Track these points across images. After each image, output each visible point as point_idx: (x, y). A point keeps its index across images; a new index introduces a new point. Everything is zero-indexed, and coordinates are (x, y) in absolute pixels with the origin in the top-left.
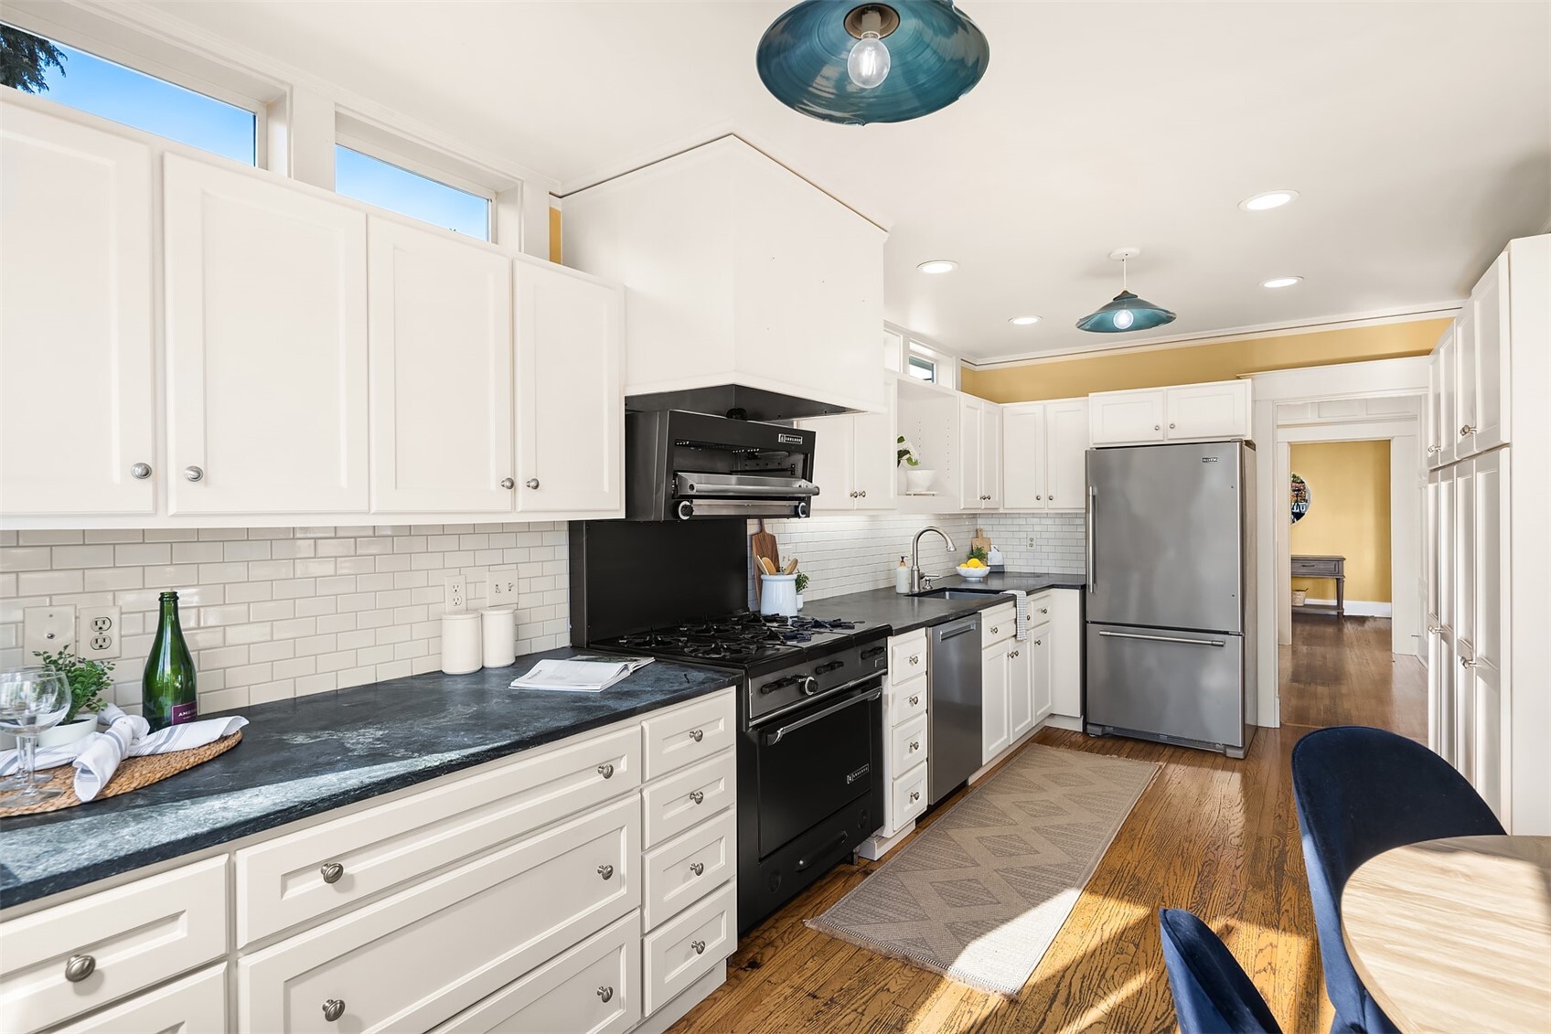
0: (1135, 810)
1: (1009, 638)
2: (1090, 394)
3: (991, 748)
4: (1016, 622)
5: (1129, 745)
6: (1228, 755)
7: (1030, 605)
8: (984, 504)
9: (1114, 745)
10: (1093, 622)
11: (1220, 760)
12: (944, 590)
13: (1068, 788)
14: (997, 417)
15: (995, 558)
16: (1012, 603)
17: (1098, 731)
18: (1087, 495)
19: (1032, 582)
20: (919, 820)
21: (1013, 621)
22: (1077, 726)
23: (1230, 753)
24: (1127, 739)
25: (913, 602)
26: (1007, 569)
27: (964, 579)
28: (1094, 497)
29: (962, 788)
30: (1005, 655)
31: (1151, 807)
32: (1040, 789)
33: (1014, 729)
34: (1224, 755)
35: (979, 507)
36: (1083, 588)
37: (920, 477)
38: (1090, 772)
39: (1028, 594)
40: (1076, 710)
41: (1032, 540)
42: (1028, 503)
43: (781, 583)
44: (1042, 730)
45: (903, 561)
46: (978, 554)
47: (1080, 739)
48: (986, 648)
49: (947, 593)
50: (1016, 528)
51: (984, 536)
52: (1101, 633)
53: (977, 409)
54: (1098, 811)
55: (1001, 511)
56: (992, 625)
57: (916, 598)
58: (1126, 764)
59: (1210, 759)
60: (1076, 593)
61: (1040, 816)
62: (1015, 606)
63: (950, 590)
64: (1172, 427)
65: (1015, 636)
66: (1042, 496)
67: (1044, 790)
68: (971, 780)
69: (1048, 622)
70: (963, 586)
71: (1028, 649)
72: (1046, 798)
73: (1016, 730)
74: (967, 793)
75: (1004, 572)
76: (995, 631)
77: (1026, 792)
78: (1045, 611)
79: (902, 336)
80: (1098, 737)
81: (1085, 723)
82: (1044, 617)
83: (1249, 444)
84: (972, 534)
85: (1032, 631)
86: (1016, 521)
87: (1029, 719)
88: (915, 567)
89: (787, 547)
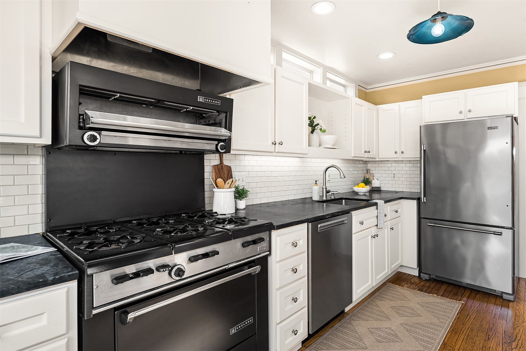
0: (446, 341)
1: (373, 227)
2: (423, 97)
3: (359, 291)
4: (377, 218)
5: (444, 287)
6: (504, 298)
7: (388, 208)
8: (367, 155)
9: (435, 286)
10: (424, 218)
11: (499, 301)
12: (342, 199)
13: (405, 318)
14: (375, 111)
15: (376, 183)
16: (375, 207)
17: (427, 277)
18: (421, 150)
19: (389, 196)
20: (303, 342)
21: (376, 217)
22: (416, 273)
23: (505, 296)
24: (443, 282)
25: (323, 206)
26: (382, 189)
27: (356, 193)
28: (424, 151)
29: (342, 314)
30: (370, 237)
31: (456, 338)
32: (388, 318)
33: (376, 278)
34: (501, 297)
35: (364, 156)
36: (419, 199)
37: (328, 139)
38: (419, 306)
39: (386, 202)
40: (414, 264)
41: (394, 174)
42: (390, 155)
43: (222, 194)
44: (396, 274)
45: (316, 183)
46: (367, 182)
47: (417, 281)
48: (355, 233)
49: (344, 201)
50: (387, 169)
51: (371, 172)
52: (428, 224)
53: (362, 106)
54: (421, 340)
55: (377, 159)
56: (360, 220)
57: (325, 204)
58: (442, 301)
59: (493, 300)
60: (415, 202)
61: (383, 342)
62: (377, 209)
63: (345, 199)
64: (470, 111)
65: (377, 225)
66: (398, 151)
67: (390, 319)
68: (347, 309)
69: (399, 217)
70: (356, 197)
71: (386, 233)
72: (389, 326)
73: (377, 278)
74: (343, 317)
75: (380, 190)
76: (362, 223)
77: (378, 320)
78: (397, 212)
79: (322, 68)
80: (426, 280)
81: (420, 272)
82: (396, 215)
83: (516, 119)
84: (365, 172)
85: (389, 222)
86: (387, 165)
87: (387, 271)
88: (324, 187)
89: (241, 173)
